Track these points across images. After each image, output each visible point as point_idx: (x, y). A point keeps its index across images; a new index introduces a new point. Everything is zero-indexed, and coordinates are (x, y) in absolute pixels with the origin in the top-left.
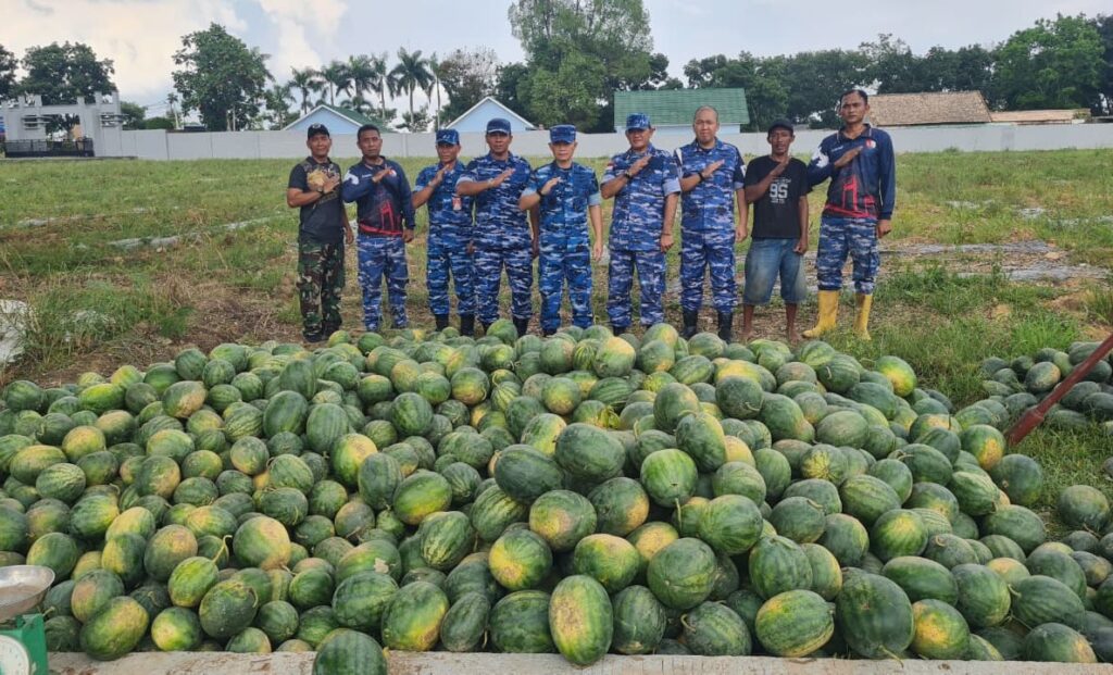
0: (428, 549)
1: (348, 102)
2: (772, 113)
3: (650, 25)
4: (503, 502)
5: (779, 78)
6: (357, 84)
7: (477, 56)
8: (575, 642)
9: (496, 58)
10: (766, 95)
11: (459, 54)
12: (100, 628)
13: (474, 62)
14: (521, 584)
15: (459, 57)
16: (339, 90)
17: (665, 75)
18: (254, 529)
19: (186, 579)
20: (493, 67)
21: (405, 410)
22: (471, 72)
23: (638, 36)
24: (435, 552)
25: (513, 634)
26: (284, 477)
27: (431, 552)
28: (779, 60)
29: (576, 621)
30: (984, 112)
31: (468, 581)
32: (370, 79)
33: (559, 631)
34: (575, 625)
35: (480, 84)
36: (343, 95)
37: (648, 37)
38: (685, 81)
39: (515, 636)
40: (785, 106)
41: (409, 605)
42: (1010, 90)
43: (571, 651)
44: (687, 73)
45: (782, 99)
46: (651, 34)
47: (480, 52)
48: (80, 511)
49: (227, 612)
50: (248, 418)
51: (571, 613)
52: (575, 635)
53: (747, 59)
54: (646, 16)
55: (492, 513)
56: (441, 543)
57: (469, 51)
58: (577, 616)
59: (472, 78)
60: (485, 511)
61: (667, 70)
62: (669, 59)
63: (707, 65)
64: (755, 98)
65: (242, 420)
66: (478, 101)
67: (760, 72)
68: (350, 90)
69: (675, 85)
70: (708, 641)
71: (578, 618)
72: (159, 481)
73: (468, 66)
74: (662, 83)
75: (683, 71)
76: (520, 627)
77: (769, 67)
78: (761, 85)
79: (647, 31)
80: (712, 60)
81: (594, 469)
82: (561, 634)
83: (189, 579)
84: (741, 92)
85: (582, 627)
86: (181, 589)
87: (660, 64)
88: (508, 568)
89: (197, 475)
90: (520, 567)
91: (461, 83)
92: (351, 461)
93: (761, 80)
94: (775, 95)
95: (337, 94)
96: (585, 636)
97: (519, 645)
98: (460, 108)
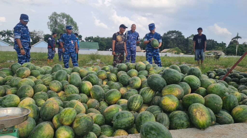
0: (134, 105)
1: (5, 39)
2: (103, 48)
3: (79, 29)
4: (150, 91)
5: (104, 41)
6: (7, 35)
7: (39, 32)
8: (205, 121)
9: (43, 32)
10: (102, 44)
11: (35, 31)
12: (41, 134)
13: (38, 33)
14: (175, 109)
15: (34, 32)
16: (2, 37)
17: (81, 39)
18: (74, 103)
19: (69, 114)
20: (43, 34)
21: (92, 78)
22: (37, 35)
23: (76, 31)
24: (137, 105)
25: (181, 122)
26: (72, 91)
27: (135, 105)
28: (104, 38)
29: (204, 115)
30: (140, 50)
31: (156, 110)
32: (11, 35)
33: (199, 119)
34: (204, 116)
35: (39, 38)
36: (4, 38)
37: (78, 31)
38: (85, 41)
39: (181, 123)
40: (106, 47)
41: (148, 117)
42: (144, 47)
43: (203, 124)
44: (85, 39)
45: (105, 45)
46: (79, 31)
47: (40, 31)
48: (6, 99)
49: (87, 124)
50: (50, 77)
51: (202, 113)
52: (205, 119)
53: (98, 37)
54: (78, 27)
55: (149, 94)
56: (138, 102)
57: (37, 30)
58: (203, 113)
59: (38, 37)
60: (147, 93)
61: (82, 38)
62: (82, 36)
63: (89, 38)
64: (100, 45)
65: (48, 78)
66: (39, 41)
67: (101, 40)
68: (5, 37)
69: (83, 41)
70: (227, 120)
71: (204, 114)
72: (29, 92)
73: (37, 34)
74: (80, 41)
75: (84, 39)
76: (182, 120)
77: (103, 39)
78: (101, 42)
79: (78, 30)
80: (90, 37)
81: (177, 79)
82: (200, 119)
83: (70, 114)
84: (97, 43)
85: (206, 116)
86: (67, 118)
87: (80, 37)
88: (172, 104)
89: (40, 91)
90: (175, 103)
91: (35, 37)
92: (87, 88)
93: (101, 41)
94: (104, 44)
95: (2, 38)
96: (208, 119)
97: (182, 126)
98: (34, 43)
